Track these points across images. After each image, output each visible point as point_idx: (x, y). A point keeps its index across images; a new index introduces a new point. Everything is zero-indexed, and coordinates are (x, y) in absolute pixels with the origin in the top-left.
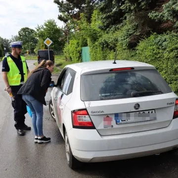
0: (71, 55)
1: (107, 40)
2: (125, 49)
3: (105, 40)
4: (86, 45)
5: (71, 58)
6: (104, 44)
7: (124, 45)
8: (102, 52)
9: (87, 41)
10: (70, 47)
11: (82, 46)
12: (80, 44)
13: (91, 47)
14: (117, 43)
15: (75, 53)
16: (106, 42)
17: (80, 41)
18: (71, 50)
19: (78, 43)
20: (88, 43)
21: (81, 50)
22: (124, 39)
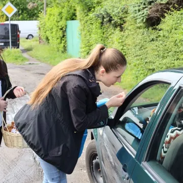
0: (48, 34)
1: (109, 11)
2: (139, 28)
3: (105, 11)
4: (73, 17)
5: (47, 39)
6: (103, 18)
7: (138, 21)
8: (100, 31)
9: (75, 10)
10: (46, 19)
11: (67, 20)
12: (65, 15)
13: (83, 22)
14: (126, 17)
15: (54, 30)
16: (108, 15)
17: (65, 11)
18: (48, 24)
19: (60, 13)
20: (78, 13)
21: (66, 26)
22: (139, 11)
